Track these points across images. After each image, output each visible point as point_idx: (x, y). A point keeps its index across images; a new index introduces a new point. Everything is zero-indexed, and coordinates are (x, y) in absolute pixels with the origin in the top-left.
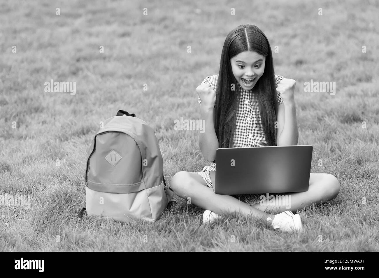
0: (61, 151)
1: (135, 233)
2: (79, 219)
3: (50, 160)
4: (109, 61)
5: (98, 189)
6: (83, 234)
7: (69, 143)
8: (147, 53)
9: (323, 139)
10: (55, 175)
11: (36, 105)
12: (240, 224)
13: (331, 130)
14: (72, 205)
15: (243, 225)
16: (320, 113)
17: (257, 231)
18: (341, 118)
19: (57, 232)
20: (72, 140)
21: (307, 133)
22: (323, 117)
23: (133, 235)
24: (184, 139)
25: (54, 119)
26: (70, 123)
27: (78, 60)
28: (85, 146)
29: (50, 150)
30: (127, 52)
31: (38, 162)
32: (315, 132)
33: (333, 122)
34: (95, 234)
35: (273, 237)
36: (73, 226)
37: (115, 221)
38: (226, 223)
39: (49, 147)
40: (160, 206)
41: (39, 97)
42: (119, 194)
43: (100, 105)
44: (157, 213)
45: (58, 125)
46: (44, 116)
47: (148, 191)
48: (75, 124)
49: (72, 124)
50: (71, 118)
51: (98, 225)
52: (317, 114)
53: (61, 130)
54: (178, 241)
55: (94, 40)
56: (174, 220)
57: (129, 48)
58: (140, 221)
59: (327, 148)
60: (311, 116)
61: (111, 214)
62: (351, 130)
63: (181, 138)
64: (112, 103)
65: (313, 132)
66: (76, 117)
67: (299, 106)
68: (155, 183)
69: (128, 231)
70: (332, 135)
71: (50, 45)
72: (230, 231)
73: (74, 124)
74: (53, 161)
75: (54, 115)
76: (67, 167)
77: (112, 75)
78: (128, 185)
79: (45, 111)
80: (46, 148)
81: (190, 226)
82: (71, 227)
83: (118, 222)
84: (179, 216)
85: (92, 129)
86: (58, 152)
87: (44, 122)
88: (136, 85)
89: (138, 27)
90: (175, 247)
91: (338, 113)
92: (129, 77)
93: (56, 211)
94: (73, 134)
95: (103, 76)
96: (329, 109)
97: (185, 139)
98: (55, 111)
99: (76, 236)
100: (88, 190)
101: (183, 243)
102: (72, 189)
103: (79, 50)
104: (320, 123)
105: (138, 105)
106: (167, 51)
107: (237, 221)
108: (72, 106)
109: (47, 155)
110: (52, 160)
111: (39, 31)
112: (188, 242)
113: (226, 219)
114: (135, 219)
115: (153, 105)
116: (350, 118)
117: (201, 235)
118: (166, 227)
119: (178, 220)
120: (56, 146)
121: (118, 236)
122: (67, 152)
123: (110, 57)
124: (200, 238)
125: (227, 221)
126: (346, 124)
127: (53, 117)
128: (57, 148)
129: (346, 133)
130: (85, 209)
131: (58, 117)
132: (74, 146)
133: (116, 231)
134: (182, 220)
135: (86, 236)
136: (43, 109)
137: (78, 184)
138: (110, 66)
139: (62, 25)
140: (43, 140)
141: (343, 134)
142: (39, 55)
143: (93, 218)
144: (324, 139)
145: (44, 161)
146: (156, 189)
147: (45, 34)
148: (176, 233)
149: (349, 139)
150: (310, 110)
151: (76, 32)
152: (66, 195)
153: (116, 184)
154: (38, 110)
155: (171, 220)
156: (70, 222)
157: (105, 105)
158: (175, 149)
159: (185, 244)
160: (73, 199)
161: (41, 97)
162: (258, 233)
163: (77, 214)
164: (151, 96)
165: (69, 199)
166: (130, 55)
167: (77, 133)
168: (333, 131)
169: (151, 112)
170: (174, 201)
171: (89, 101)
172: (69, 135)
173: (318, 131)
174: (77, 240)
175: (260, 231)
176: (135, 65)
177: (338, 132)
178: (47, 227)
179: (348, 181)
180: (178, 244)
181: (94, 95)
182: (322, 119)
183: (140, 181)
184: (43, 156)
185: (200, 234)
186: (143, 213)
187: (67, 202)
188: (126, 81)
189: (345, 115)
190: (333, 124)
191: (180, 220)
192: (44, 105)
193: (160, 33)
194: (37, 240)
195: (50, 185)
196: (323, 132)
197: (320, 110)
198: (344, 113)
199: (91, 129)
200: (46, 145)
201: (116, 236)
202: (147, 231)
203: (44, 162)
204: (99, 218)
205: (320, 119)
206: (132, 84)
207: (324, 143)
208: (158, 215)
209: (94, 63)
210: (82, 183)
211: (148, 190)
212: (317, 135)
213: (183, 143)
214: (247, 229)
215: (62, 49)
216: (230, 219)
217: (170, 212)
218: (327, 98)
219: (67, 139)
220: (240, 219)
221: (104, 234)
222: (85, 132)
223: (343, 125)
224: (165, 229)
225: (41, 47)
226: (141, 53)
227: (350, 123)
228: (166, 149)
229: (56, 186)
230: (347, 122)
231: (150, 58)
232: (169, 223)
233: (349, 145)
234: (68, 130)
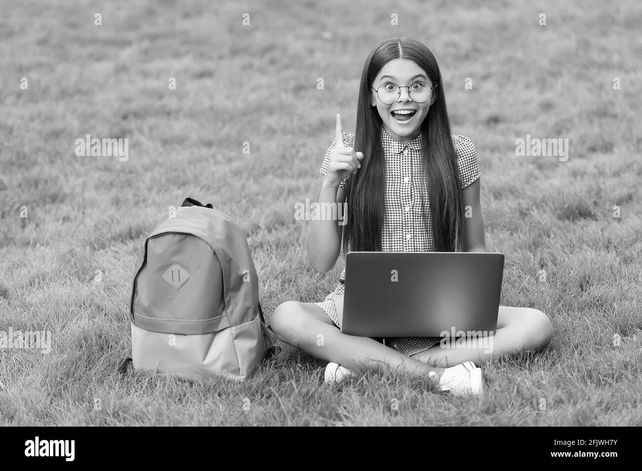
0: (93, 266)
1: (212, 398)
2: (120, 376)
3: (75, 281)
4: (176, 118)
5: (151, 327)
6: (126, 401)
7: (107, 253)
8: (240, 105)
9: (528, 246)
10: (81, 305)
11: (54, 190)
12: (385, 384)
13: (541, 232)
14: (110, 353)
15: (389, 385)
16: (524, 204)
17: (413, 394)
18: (559, 212)
19: (83, 398)
20: (113, 248)
21: (501, 236)
22: (528, 210)
23: (209, 402)
24: (298, 246)
25: (83, 213)
26: (109, 221)
27: (125, 117)
28: (132, 257)
29: (76, 264)
30: (206, 103)
31: (54, 283)
32: (515, 235)
33: (545, 218)
34: (146, 399)
35: (438, 404)
36: (111, 387)
37: (180, 380)
38: (362, 381)
39: (73, 260)
40: (253, 355)
41: (57, 177)
42: (185, 335)
43: (160, 190)
44: (249, 367)
45: (89, 222)
46: (65, 209)
47: (233, 330)
48: (118, 222)
49: (113, 222)
50: (112, 211)
51: (152, 385)
52: (519, 204)
53: (94, 231)
54: (282, 411)
55: (152, 84)
56: (277, 377)
57: (211, 97)
58: (220, 380)
59: (533, 260)
60: (510, 208)
61: (174, 368)
62: (574, 231)
63: (293, 245)
64: (179, 188)
65: (512, 234)
66: (119, 210)
67: (490, 192)
68: (245, 318)
69: (201, 395)
70: (542, 240)
71: (79, 91)
72: (368, 395)
73: (115, 221)
74: (79, 282)
75: (82, 207)
76: (102, 292)
77: (180, 141)
78: (201, 320)
79: (68, 200)
80: (69, 261)
81: (302, 387)
82: (107, 389)
83: (185, 382)
84: (284, 370)
85: (145, 231)
86: (89, 267)
87: (66, 219)
88: (219, 157)
89: (225, 62)
90: (277, 421)
91: (553, 203)
92: (209, 144)
93: (82, 364)
94: (114, 239)
95: (165, 142)
96: (539, 196)
97: (300, 246)
98: (84, 200)
99: (115, 403)
100: (135, 330)
101: (290, 415)
102: (110, 328)
103: (127, 100)
104: (524, 220)
105: (223, 190)
106: (273, 101)
107: (380, 380)
108: (114, 192)
109: (69, 271)
110: (79, 280)
111: (60, 68)
112: (298, 412)
113: (362, 376)
114: (212, 375)
115: (247, 191)
116: (573, 212)
117: (320, 401)
118: (263, 389)
119: (282, 378)
120: (84, 257)
121: (184, 403)
122: (104, 268)
123: (178, 111)
124: (318, 407)
125: (364, 378)
126: (567, 222)
127: (82, 211)
128: (87, 261)
129: (566, 236)
130: (131, 360)
131: (88, 211)
132: (115, 257)
133: (180, 395)
134: (291, 377)
135: (131, 403)
136: (65, 196)
137: (119, 319)
138: (178, 127)
139: (100, 59)
140: (64, 248)
141: (561, 237)
142: (60, 108)
143: (143, 374)
144: (530, 247)
145: (65, 282)
146: (246, 328)
147: (70, 74)
148: (280, 399)
149: (571, 246)
150: (508, 199)
151: (122, 69)
152: (101, 337)
153: (180, 319)
154: (55, 198)
155: (272, 377)
156: (105, 382)
157: (167, 190)
158: (282, 262)
159: (293, 415)
160: (112, 343)
161: (62, 178)
162: (414, 398)
163: (117, 368)
164: (245, 175)
165: (104, 344)
166: (211, 108)
167: (120, 235)
168: (544, 234)
169: (244, 202)
170: (277, 347)
171: (141, 185)
172: (107, 239)
173: (520, 234)
174: (116, 410)
175: (418, 394)
176: (220, 124)
177: (552, 235)
178: (67, 388)
179: (565, 314)
180: (282, 416)
181: (149, 174)
182: (527, 212)
183: (221, 314)
184: (64, 274)
185: (318, 400)
186: (225, 366)
187: (102, 349)
188: (204, 152)
189: (566, 206)
190: (545, 221)
191: (287, 377)
192: (67, 190)
193: (262, 71)
194: (51, 411)
195: (74, 321)
196: (528, 235)
197: (523, 198)
198: (564, 203)
199: (143, 230)
200: (69, 256)
201: (181, 403)
202: (231, 395)
203: (65, 285)
204: (154, 375)
205: (523, 214)
206: (214, 156)
207: (529, 253)
208: (251, 370)
209: (152, 121)
210: (126, 318)
211: (234, 328)
212: (518, 240)
213: (295, 252)
214: (395, 392)
215: (99, 98)
216: (368, 376)
217: (271, 364)
218: (536, 179)
219: (103, 247)
220: (385, 375)
221: (160, 401)
222: (134, 234)
223: (561, 223)
224: (261, 392)
225: (64, 94)
226: (229, 104)
227: (573, 219)
228: (267, 263)
229: (85, 323)
230: (568, 218)
231: (244, 114)
232: (267, 382)
233: (571, 255)
234: (105, 231)
